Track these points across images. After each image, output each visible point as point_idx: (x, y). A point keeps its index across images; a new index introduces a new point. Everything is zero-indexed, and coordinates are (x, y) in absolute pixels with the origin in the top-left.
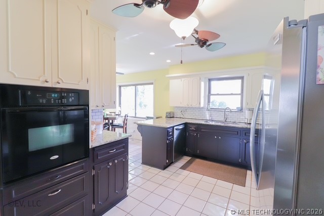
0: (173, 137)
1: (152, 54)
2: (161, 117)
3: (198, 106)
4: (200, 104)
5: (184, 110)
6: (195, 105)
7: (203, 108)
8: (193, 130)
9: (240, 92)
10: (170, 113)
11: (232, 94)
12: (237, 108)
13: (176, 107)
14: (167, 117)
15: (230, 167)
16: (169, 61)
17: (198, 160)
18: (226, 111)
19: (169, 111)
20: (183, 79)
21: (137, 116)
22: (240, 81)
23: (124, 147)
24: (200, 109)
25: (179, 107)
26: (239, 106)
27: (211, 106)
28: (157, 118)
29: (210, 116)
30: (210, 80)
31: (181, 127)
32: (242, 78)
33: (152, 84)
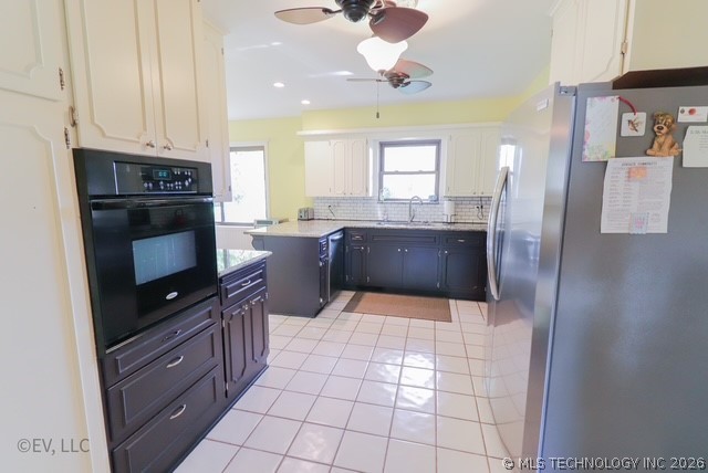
0: (327, 256)
1: (279, 85)
2: (286, 221)
3: (363, 195)
4: (367, 190)
5: (333, 203)
6: (358, 193)
7: (371, 199)
8: (358, 241)
9: (433, 169)
10: (306, 211)
11: (421, 172)
12: (431, 197)
13: (318, 198)
14: (301, 219)
15: (423, 299)
16: (306, 102)
17: (368, 295)
18: (412, 204)
19: (303, 206)
20: (333, 142)
21: (226, 221)
22: (433, 149)
23: (261, 276)
24: (366, 200)
25: (324, 198)
26: (433, 194)
27: (384, 195)
28: (280, 222)
29: (385, 213)
30: (383, 145)
31: (337, 237)
32: (437, 143)
33: (262, 148)
